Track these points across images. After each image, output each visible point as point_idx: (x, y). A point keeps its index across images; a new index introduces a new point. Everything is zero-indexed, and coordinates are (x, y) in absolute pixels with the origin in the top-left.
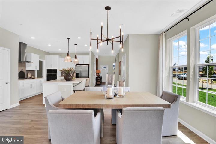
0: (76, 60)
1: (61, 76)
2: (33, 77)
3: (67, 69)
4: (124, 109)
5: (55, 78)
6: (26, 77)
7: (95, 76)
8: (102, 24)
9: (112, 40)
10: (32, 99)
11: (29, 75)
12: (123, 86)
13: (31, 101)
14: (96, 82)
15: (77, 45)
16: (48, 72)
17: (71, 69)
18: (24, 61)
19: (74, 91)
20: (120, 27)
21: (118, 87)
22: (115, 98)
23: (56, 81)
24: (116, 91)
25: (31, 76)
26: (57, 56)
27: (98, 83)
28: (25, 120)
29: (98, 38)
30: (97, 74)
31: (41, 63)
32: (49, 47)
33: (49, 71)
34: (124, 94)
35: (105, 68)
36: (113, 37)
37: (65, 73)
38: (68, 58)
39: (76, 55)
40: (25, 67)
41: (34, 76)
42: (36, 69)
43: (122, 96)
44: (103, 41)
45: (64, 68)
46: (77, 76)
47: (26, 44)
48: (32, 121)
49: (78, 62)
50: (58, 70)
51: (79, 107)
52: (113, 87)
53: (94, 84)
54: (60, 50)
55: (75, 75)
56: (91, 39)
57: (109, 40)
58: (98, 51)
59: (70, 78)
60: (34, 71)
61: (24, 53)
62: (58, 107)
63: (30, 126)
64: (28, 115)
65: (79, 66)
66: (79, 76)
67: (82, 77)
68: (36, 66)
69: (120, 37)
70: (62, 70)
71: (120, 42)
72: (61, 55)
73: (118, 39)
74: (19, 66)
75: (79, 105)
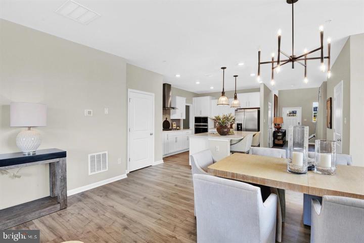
0: (236, 102)
1: (213, 127)
2: (178, 128)
3: (221, 116)
4: (327, 197)
5: (206, 130)
6: (170, 128)
7: (271, 128)
8: (279, 33)
9: (303, 57)
10: (177, 157)
11: (174, 125)
12: (331, 152)
13: (176, 159)
14: (274, 141)
15: (237, 76)
16: (196, 122)
17: (228, 116)
18: (169, 107)
19: (232, 152)
20: (321, 28)
21: (318, 152)
22: (310, 174)
23: (207, 135)
24: (312, 160)
25: (177, 127)
26: (208, 98)
27: (277, 142)
28: (168, 182)
29: (273, 60)
30: (275, 125)
31: (187, 108)
32: (197, 85)
33: (198, 120)
34: (333, 169)
35: (294, 113)
36: (306, 51)
37: (219, 123)
38: (223, 99)
39: (236, 93)
40: (169, 114)
41: (179, 126)
42: (182, 116)
43: (327, 173)
44: (281, 63)
45: (217, 115)
46: (238, 127)
47: (170, 85)
48: (176, 185)
49: (239, 104)
50: (209, 119)
51: (237, 177)
52: (306, 150)
53: (269, 144)
54: (212, 88)
55: (235, 126)
56: (260, 63)
57: (296, 58)
58: (273, 83)
59: (226, 130)
60: (180, 120)
61: (169, 96)
62: (207, 172)
63: (174, 192)
64: (172, 177)
65: (242, 112)
66: (241, 127)
67: (247, 130)
68: (182, 114)
69: (322, 48)
70: (214, 118)
71: (322, 58)
72: (213, 95)
73: (318, 54)
74: (163, 114)
75: (237, 174)
